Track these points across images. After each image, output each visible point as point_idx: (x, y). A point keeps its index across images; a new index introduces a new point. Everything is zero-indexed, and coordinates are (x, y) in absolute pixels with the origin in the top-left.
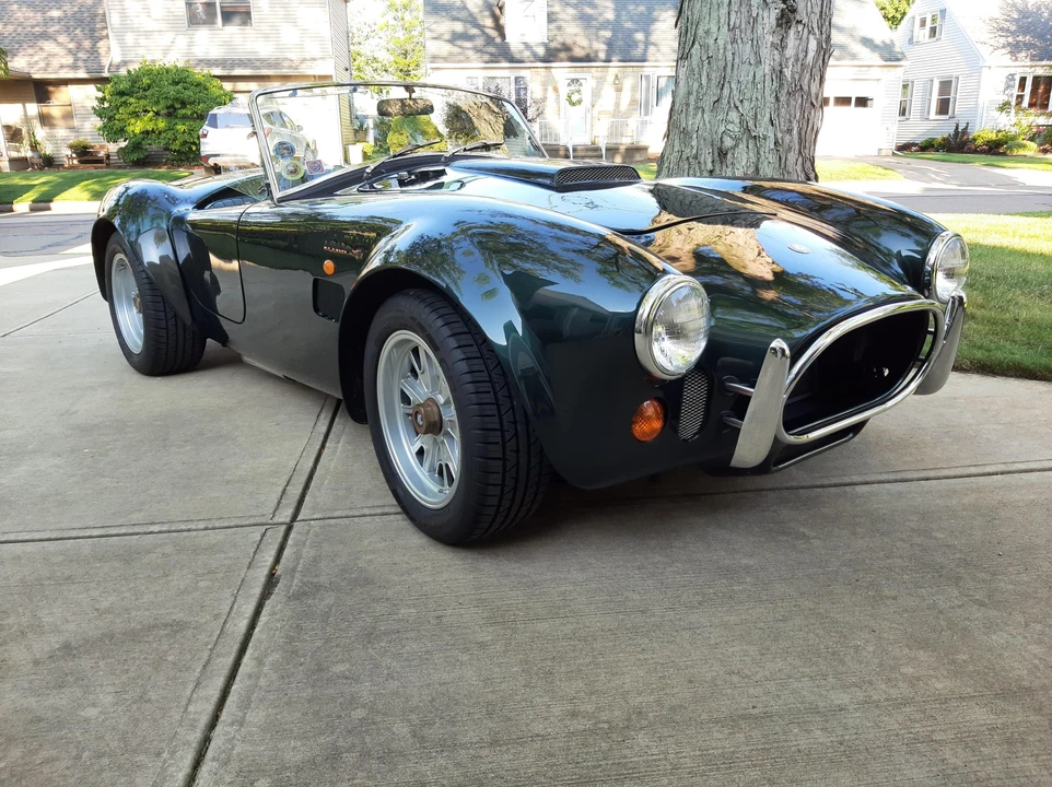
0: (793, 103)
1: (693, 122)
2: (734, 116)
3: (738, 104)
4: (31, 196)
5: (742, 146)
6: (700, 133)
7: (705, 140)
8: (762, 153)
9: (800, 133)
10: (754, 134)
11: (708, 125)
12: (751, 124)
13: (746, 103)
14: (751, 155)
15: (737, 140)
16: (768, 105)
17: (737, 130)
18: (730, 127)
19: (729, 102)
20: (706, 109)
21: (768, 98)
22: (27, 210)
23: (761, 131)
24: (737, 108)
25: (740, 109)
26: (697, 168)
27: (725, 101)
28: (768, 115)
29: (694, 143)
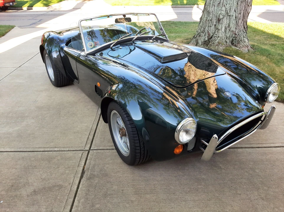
0: (242, 5)
1: (211, 9)
2: (224, 8)
3: (225, 5)
4: (27, 5)
5: (225, 18)
6: (213, 13)
7: (214, 15)
8: (231, 20)
9: (243, 14)
10: (229, 15)
11: (216, 11)
12: (229, 11)
13: (228, 5)
14: (228, 21)
15: (224, 16)
16: (234, 5)
17: (224, 13)
18: (222, 12)
19: (223, 4)
20: (216, 6)
21: (235, 3)
22: (26, 9)
23: (231, 14)
24: (225, 6)
25: (226, 6)
26: (211, 24)
27: (221, 4)
28: (234, 9)
29: (211, 16)
